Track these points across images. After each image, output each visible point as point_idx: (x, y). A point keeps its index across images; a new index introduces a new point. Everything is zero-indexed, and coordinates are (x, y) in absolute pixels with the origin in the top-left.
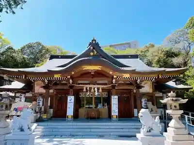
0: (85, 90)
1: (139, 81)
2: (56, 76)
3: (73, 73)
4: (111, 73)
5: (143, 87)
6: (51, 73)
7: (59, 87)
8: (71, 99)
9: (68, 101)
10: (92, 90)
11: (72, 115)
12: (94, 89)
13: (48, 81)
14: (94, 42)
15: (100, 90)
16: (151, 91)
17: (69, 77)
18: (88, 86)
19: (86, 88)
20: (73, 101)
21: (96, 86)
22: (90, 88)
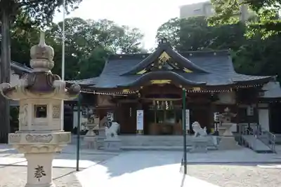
0: (154, 103)
2: (125, 91)
3: (142, 87)
4: (181, 87)
6: (120, 88)
7: (128, 101)
8: (140, 114)
9: (138, 115)
10: (163, 103)
11: (142, 129)
12: (165, 102)
14: (164, 42)
15: (171, 104)
16: (233, 102)
17: (138, 91)
18: (158, 100)
19: (156, 101)
20: (142, 115)
21: (166, 100)
22: (160, 102)
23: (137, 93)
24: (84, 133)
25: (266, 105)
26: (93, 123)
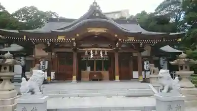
1: (141, 44)
2: (60, 38)
3: (78, 35)
4: (116, 36)
6: (54, 34)
13: (51, 43)
14: (95, 5)
15: (106, 54)
16: (149, 55)
17: (73, 39)
22: (94, 52)
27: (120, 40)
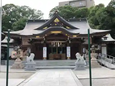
1: (82, 38)
2: (37, 37)
3: (46, 35)
4: (66, 35)
5: (85, 41)
6: (34, 35)
9: (44, 50)
11: (46, 57)
12: (57, 43)
13: (32, 39)
15: (61, 44)
17: (44, 37)
18: (54, 42)
19: (53, 43)
20: (46, 50)
21: (59, 42)
22: (55, 43)
23: (44, 38)
24: (15, 59)
25: (105, 45)
26: (20, 54)
27: (69, 37)
